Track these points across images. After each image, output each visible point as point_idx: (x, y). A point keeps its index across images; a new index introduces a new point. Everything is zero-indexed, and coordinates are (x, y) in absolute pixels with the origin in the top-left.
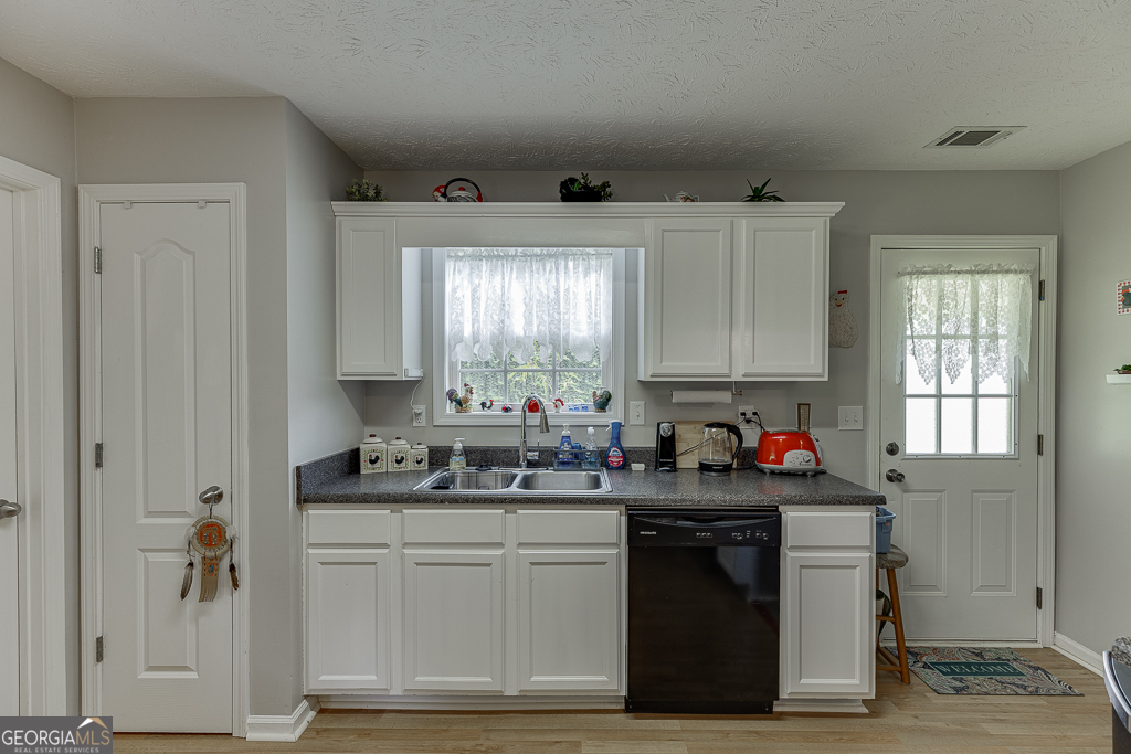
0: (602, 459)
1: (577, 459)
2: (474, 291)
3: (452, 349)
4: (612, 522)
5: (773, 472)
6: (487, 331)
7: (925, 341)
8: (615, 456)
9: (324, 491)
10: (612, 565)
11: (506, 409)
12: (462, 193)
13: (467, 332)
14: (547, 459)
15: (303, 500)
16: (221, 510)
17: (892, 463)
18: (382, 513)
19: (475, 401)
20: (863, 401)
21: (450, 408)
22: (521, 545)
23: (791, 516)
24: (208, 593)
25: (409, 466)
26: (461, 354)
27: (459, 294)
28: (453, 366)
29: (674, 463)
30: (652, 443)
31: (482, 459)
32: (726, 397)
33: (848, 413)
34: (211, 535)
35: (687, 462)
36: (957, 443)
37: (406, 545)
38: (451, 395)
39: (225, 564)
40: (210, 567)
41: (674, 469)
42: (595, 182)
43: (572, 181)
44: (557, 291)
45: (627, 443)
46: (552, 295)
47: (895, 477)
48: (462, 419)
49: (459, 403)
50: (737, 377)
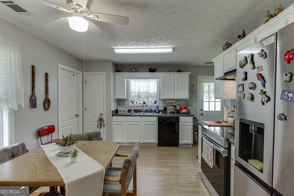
0: (155, 111)
1: (151, 111)
2: (135, 85)
3: (131, 94)
4: (156, 119)
5: (181, 113)
6: (137, 91)
7: (206, 93)
8: (157, 111)
9: (115, 114)
10: (156, 125)
11: (140, 104)
12: (134, 70)
13: (134, 91)
14: (147, 111)
15: (113, 115)
16: (102, 116)
17: (201, 112)
18: (124, 117)
19: (135, 102)
20: (197, 102)
21: (131, 103)
22: (143, 122)
23: (181, 118)
24: (101, 128)
25: (125, 112)
26: (133, 95)
27: (132, 85)
28: (131, 96)
29: (166, 112)
30: (163, 109)
31: (136, 111)
32: (174, 101)
33: (194, 104)
34: (101, 120)
35: (168, 112)
36: (212, 109)
37: (127, 122)
38: (131, 101)
39: (103, 124)
40: (101, 124)
41: (166, 113)
42: (154, 68)
43: (150, 68)
44: (148, 85)
45: (159, 109)
46: (147, 85)
47: (202, 114)
48: (133, 105)
49: (133, 102)
50: (175, 98)
